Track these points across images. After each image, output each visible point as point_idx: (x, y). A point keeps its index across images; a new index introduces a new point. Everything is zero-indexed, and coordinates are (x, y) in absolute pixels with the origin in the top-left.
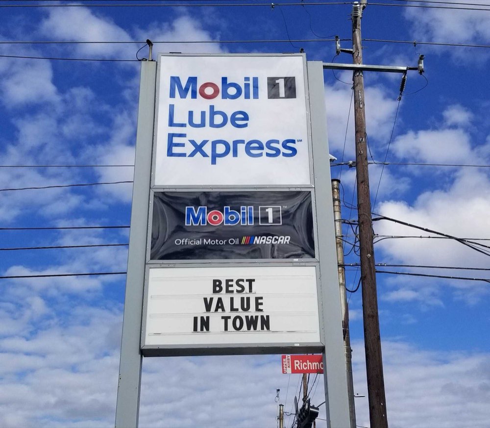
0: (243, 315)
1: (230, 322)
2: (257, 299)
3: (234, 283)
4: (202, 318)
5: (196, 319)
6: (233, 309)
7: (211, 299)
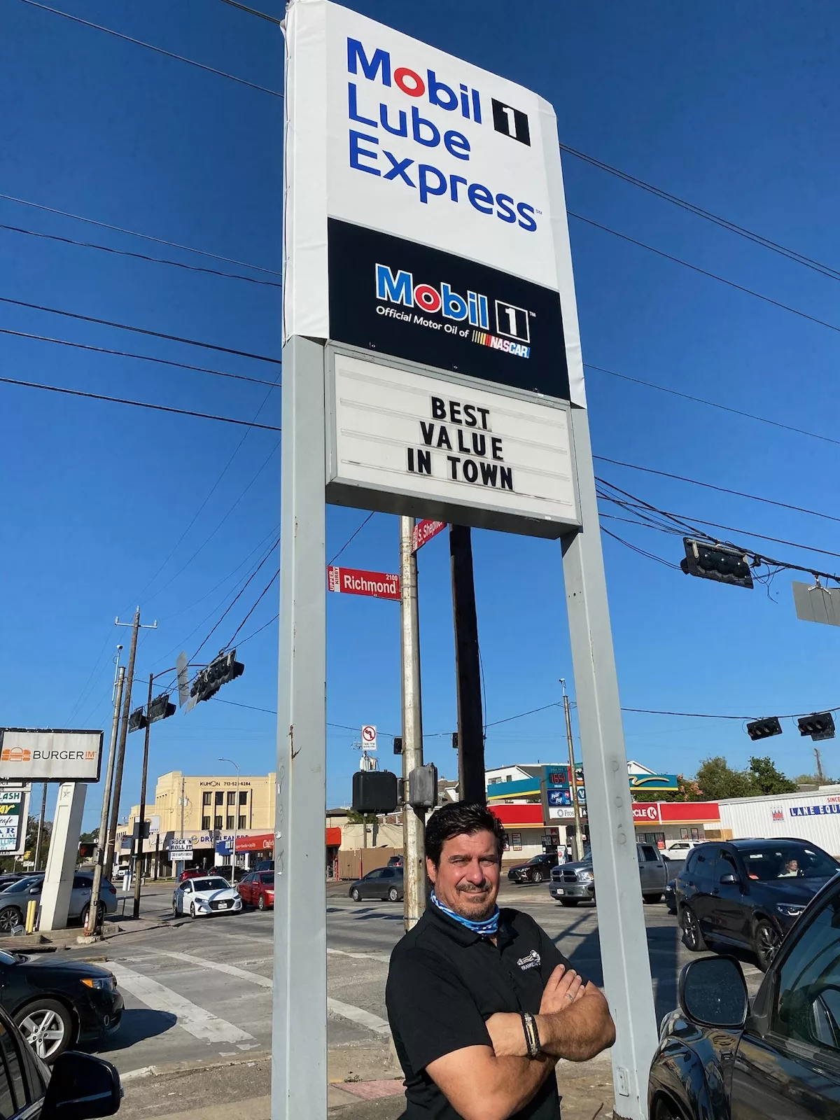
0: (477, 460)
1: (460, 467)
2: (495, 440)
3: (461, 409)
4: (420, 452)
5: (410, 451)
6: (462, 449)
7: (432, 426)
